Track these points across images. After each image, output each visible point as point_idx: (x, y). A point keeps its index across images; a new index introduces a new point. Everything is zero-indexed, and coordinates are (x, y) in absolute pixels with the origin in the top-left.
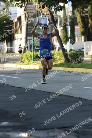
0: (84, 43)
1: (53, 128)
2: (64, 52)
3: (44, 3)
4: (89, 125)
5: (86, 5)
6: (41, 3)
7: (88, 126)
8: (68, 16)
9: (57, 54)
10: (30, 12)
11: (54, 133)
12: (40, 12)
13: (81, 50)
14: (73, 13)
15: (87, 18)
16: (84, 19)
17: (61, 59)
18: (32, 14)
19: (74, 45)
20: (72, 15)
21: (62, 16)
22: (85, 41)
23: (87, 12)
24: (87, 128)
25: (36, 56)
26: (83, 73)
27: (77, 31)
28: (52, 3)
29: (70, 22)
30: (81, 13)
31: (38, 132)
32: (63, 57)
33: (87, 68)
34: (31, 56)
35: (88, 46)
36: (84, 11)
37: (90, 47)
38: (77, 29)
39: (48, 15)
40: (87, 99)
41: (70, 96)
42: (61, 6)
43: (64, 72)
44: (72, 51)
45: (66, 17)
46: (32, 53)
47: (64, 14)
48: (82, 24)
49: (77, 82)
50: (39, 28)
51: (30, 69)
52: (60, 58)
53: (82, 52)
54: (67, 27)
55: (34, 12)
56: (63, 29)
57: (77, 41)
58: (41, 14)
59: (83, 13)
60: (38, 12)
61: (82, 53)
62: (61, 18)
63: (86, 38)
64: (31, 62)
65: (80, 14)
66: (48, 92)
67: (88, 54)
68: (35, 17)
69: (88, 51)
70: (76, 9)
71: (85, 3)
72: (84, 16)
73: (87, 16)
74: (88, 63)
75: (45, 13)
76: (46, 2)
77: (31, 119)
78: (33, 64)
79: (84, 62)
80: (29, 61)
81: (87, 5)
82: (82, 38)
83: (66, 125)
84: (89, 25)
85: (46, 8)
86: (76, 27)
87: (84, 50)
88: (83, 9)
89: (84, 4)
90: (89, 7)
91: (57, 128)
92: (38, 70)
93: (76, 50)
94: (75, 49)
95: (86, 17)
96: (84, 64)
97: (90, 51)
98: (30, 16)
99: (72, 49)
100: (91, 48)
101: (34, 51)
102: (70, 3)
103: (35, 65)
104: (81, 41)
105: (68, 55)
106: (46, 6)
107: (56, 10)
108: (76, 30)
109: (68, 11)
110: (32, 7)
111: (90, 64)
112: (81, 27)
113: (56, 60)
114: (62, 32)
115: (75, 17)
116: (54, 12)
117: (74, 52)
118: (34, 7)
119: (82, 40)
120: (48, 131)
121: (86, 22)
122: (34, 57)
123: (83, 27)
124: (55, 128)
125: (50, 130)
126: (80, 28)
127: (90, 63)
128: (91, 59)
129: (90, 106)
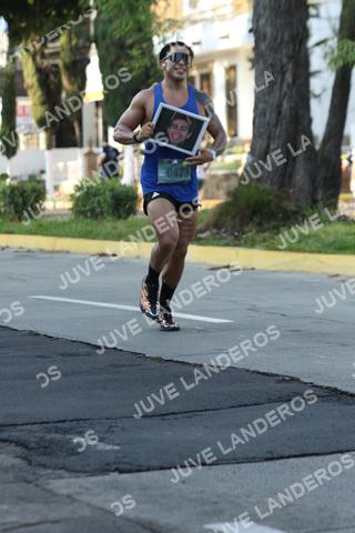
0: (47, 153)
4: (64, 421)
7: (59, 425)
13: (38, 178)
14: (11, 52)
15: (57, 74)
16: (47, 76)
19: (15, 159)
20: (8, 64)
22: (49, 147)
23: (57, 53)
24: (57, 431)
26: (42, 250)
27: (24, 114)
30: (38, 58)
33: (54, 236)
35: (61, 165)
36: (47, 51)
37: (66, 167)
38: (24, 107)
40: (55, 336)
44: (8, 181)
48: (39, 93)
49: (23, 280)
53: (39, 182)
57: (22, 147)
59: (43, 56)
61: (39, 186)
63: (54, 137)
65: (34, 60)
67: (61, 189)
69: (61, 180)
70: (21, 45)
71: (51, 24)
72: (46, 67)
73: (56, 66)
74: (60, 219)
79: (49, 216)
82: (38, 138)
84: (63, 95)
86: (21, 102)
87: (47, 177)
90: (63, 40)
93: (20, 177)
94: (17, 173)
95: (54, 69)
97: (66, 179)
99: (9, 173)
100: (70, 170)
104: (35, 147)
108: (19, 110)
111: (64, 223)
112: (37, 102)
115: (18, 68)
117: (15, 183)
119: (38, 144)
121: (52, 86)
123: (43, 103)
126: (34, 104)
127: (66, 219)
128: (69, 205)
129: (66, 359)
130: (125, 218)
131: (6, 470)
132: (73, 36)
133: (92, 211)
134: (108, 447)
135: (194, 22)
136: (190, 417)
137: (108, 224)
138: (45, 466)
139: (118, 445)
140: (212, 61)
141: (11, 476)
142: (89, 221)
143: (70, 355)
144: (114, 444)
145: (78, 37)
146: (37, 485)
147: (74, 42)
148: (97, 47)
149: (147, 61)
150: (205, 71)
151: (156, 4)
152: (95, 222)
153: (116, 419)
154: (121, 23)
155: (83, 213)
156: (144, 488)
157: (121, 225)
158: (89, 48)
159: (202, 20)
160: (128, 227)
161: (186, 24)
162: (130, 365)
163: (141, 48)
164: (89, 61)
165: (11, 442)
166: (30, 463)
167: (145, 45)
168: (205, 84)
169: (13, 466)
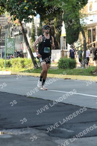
1: (26, 127)
2: (34, 59)
3: (15, 16)
5: (52, 17)
6: (12, 16)
8: (36, 28)
9: (27, 61)
10: (2, 24)
11: (27, 131)
12: (11, 23)
14: (41, 24)
15: (53, 29)
17: (30, 66)
18: (4, 25)
20: (40, 26)
21: (31, 27)
23: (54, 23)
25: (8, 63)
26: (50, 78)
28: (23, 15)
29: (38, 33)
31: (13, 130)
32: (33, 64)
33: (53, 74)
34: (4, 63)
37: (56, 55)
39: (19, 26)
41: (39, 98)
42: (30, 18)
43: (34, 77)
45: (34, 28)
46: (5, 60)
47: (32, 25)
50: (10, 38)
51: (3, 74)
52: (29, 64)
54: (35, 37)
55: (6, 24)
56: (32, 39)
58: (12, 26)
59: (50, 24)
60: (10, 24)
62: (30, 29)
64: (4, 68)
66: (20, 95)
67: (54, 61)
68: (7, 28)
69: (55, 58)
71: (52, 16)
73: (53, 27)
74: (55, 69)
75: (16, 25)
76: (17, 14)
77: (6, 119)
78: (6, 70)
79: (52, 68)
80: (2, 68)
81: (54, 17)
83: (38, 124)
84: (55, 35)
85: (17, 20)
88: (50, 21)
89: (50, 17)
90: (55, 20)
91: (30, 127)
92: (10, 75)
96: (51, 70)
98: (2, 28)
101: (6, 58)
102: (38, 16)
103: (7, 71)
105: (37, 62)
106: (18, 18)
107: (26, 22)
109: (36, 23)
110: (4, 19)
113: (26, 66)
114: (31, 41)
116: (24, 23)
118: (6, 19)
120: (22, 130)
121: (52, 33)
122: (6, 63)
124: (28, 127)
125: (24, 129)
127: (56, 69)
128: (57, 65)
129: (58, 107)
130: (73, 69)
131: (43, 137)
132: (58, 19)
133: (64, 67)
134: (71, 131)
135: (91, 15)
136: (92, 123)
137: (68, 70)
138: (53, 136)
139: (73, 130)
140: (96, 26)
141: (44, 139)
142: (63, 69)
143: (59, 106)
144: (72, 130)
145: (59, 19)
146: (52, 141)
147: (58, 20)
148: (64, 22)
149: (78, 25)
150: (94, 28)
151: (81, 10)
152: (64, 70)
153: (72, 123)
154: (71, 15)
155: (61, 67)
156: (81, 142)
157: (72, 71)
158: (62, 22)
159: (93, 14)
160: (74, 71)
161: (89, 15)
162: (76, 109)
163: (77, 22)
164: (62, 26)
165: (44, 130)
166: (49, 135)
167: (78, 21)
168: (94, 32)
169: (45, 136)
